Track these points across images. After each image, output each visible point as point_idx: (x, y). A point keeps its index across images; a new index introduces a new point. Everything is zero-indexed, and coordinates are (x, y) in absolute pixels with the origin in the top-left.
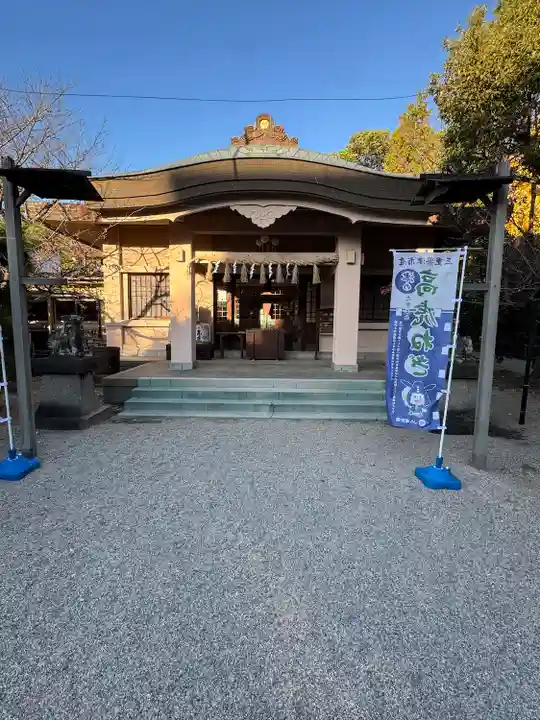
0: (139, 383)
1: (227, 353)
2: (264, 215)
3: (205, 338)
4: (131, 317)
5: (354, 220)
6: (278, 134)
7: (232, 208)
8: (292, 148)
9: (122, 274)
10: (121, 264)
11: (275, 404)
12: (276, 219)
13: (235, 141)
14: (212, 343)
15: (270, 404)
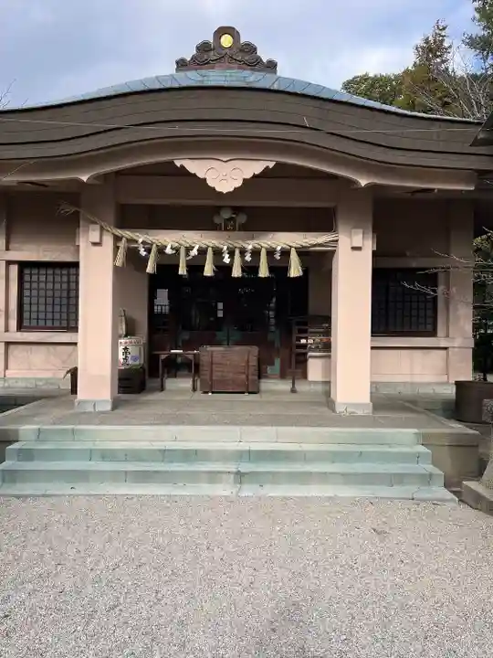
0: (20, 435)
1: (168, 383)
2: (224, 174)
3: (135, 359)
4: (20, 327)
5: (363, 182)
6: (246, 55)
7: (178, 163)
8: (268, 75)
9: (9, 263)
10: (7, 249)
11: (242, 470)
12: (244, 180)
13: (182, 64)
14: (146, 367)
15: (235, 470)
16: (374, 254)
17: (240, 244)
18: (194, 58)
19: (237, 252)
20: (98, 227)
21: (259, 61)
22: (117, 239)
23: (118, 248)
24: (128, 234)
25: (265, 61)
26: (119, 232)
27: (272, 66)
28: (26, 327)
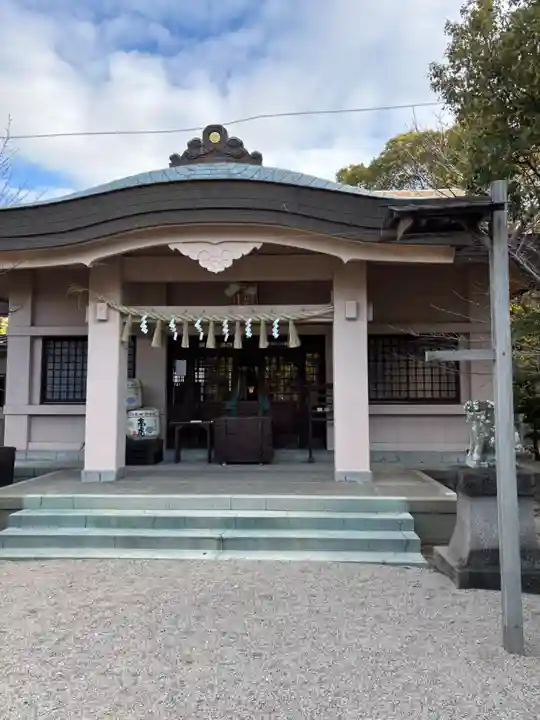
0: (25, 504)
1: (185, 454)
2: (216, 256)
3: (150, 429)
4: (44, 400)
5: (346, 259)
6: (233, 150)
7: (172, 247)
8: (251, 167)
9: (33, 338)
10: (33, 324)
11: (224, 536)
12: (234, 260)
13: (175, 160)
14: (164, 437)
15: (218, 536)
16: (369, 323)
17: (240, 317)
18: (186, 153)
19: (238, 324)
20: (104, 305)
21: (245, 153)
22: (123, 315)
23: (124, 323)
24: (133, 310)
25: (250, 153)
26: (124, 309)
27: (257, 158)
28: (50, 400)
